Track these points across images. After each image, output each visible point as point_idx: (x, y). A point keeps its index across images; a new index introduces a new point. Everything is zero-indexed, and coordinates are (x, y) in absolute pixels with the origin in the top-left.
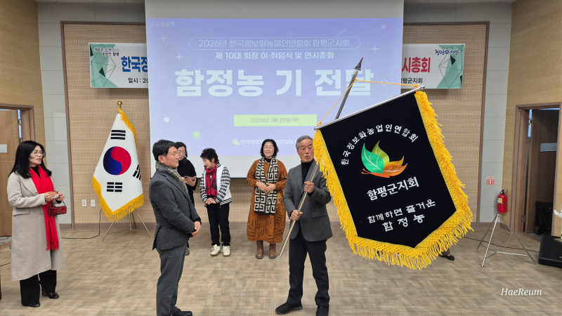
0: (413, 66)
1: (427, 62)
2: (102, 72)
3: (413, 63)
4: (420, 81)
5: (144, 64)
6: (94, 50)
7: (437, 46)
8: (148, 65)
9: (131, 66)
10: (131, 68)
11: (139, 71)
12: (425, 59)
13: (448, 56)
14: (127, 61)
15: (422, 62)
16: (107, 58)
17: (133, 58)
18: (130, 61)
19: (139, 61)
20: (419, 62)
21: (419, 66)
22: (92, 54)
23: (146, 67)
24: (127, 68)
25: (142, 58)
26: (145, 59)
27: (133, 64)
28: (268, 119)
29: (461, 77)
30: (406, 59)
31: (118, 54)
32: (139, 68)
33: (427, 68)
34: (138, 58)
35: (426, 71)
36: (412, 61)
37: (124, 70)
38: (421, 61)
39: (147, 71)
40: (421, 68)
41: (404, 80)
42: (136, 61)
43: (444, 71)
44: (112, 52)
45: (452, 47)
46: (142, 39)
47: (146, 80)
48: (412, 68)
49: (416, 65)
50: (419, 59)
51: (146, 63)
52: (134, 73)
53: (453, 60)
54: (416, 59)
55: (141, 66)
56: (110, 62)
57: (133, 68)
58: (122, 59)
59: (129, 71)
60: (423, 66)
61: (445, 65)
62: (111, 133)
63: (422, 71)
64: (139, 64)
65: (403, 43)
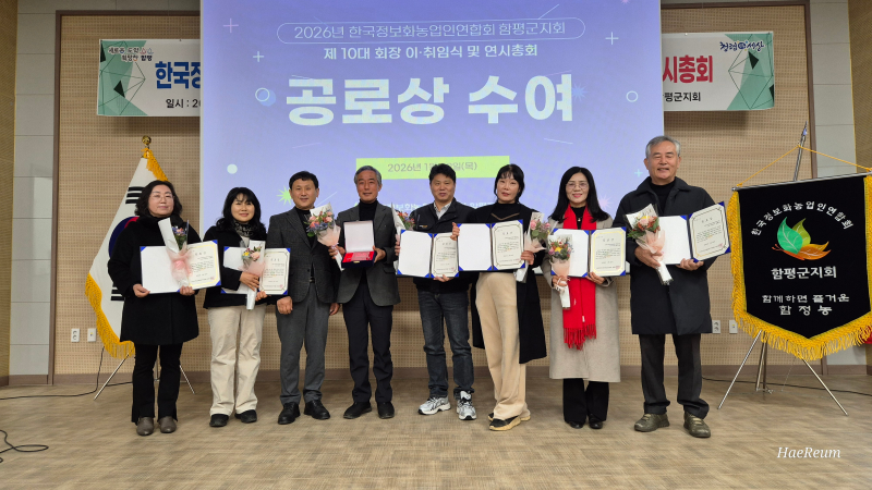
0: (681, 71)
1: (707, 64)
2: (119, 89)
3: (681, 65)
4: (696, 97)
5: (196, 75)
6: (108, 52)
7: (723, 36)
8: (202, 76)
9: (173, 78)
10: (172, 82)
11: (187, 87)
12: (702, 59)
13: (745, 53)
14: (166, 69)
15: (697, 65)
16: (130, 65)
17: (177, 64)
18: (170, 70)
19: (187, 69)
20: (693, 65)
21: (694, 70)
22: (103, 59)
23: (198, 79)
24: (164, 81)
25: (193, 64)
26: (196, 65)
27: (176, 74)
28: (419, 165)
29: (772, 89)
30: (667, 59)
31: (150, 58)
32: (186, 82)
33: (707, 74)
34: (186, 64)
35: (706, 79)
36: (679, 62)
37: (160, 86)
38: (695, 62)
39: (198, 87)
40: (696, 74)
41: (668, 97)
42: (182, 69)
43: (739, 79)
44: (139, 55)
45: (750, 37)
46: (195, 33)
47: (196, 103)
48: (679, 74)
49: (687, 70)
50: (693, 59)
51: (199, 72)
52: (178, 91)
53: (754, 60)
54: (687, 60)
55: (190, 78)
56: (135, 72)
57: (176, 81)
58: (157, 65)
59: (169, 86)
60: (699, 71)
61: (742, 66)
62: (125, 198)
63: (698, 79)
64: (187, 74)
65: (663, 32)
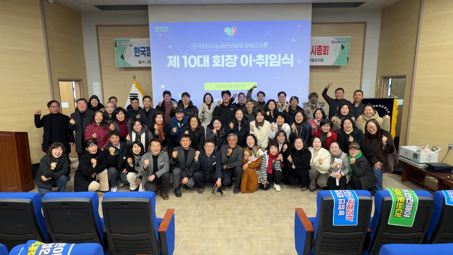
0: (317, 51)
1: (327, 48)
2: (122, 57)
3: (318, 49)
4: (322, 60)
5: (148, 52)
6: (117, 44)
7: (333, 38)
8: (151, 52)
9: (140, 53)
10: (140, 54)
11: (145, 56)
12: (325, 47)
13: (340, 45)
14: (138, 50)
15: (323, 49)
16: (125, 48)
17: (141, 48)
18: (139, 50)
19: (145, 49)
20: (322, 49)
21: (322, 51)
22: (116, 46)
23: (150, 53)
24: (137, 54)
25: (147, 48)
26: (148, 48)
27: (141, 51)
28: (226, 85)
29: (348, 58)
30: (313, 46)
31: (132, 45)
32: (145, 54)
33: (326, 52)
34: (144, 48)
35: (326, 54)
36: (317, 48)
37: (136, 56)
38: (322, 48)
39: (150, 56)
40: (323, 52)
41: (312, 60)
42: (143, 50)
43: (337, 54)
44: (128, 45)
45: (342, 39)
46: (147, 36)
47: (149, 62)
48: (317, 52)
49: (320, 50)
50: (322, 46)
51: (149, 51)
52: (142, 58)
53: (343, 47)
54: (320, 47)
55: (146, 53)
56: (127, 50)
57: (141, 54)
58: (135, 48)
59: (139, 56)
60: (324, 51)
61: (338, 50)
62: (129, 95)
63: (323, 54)
64: (145, 51)
65: (311, 36)
